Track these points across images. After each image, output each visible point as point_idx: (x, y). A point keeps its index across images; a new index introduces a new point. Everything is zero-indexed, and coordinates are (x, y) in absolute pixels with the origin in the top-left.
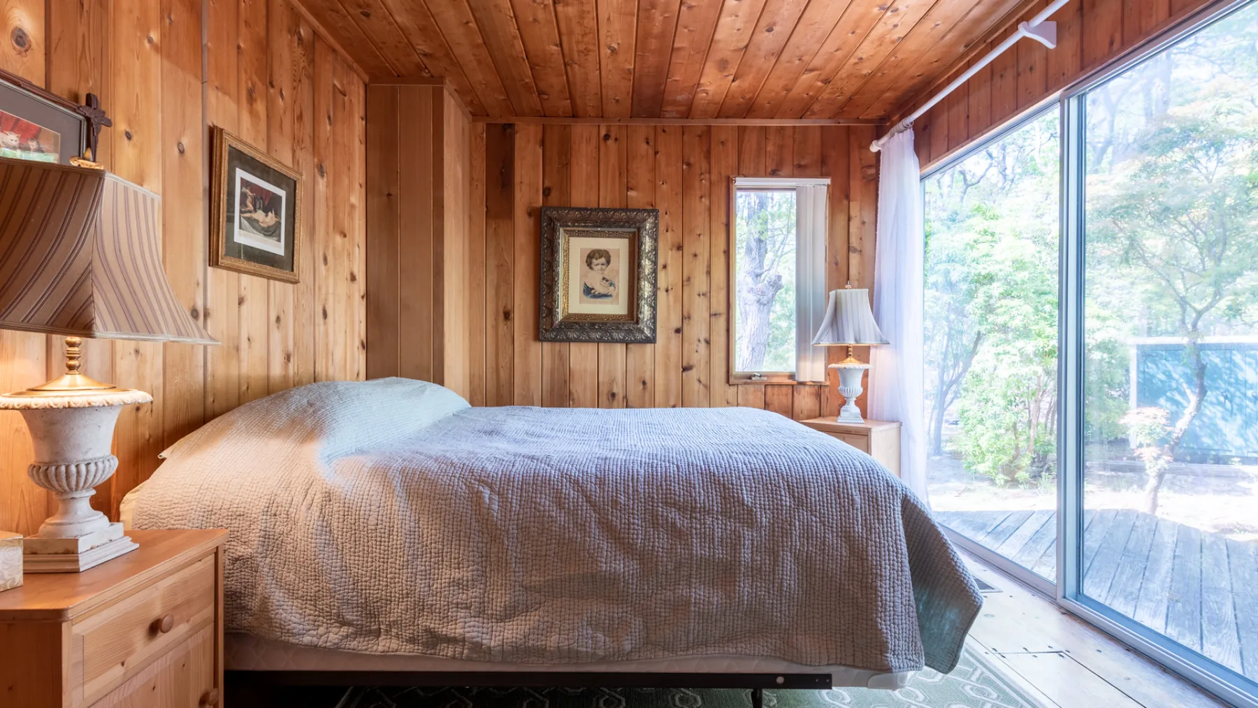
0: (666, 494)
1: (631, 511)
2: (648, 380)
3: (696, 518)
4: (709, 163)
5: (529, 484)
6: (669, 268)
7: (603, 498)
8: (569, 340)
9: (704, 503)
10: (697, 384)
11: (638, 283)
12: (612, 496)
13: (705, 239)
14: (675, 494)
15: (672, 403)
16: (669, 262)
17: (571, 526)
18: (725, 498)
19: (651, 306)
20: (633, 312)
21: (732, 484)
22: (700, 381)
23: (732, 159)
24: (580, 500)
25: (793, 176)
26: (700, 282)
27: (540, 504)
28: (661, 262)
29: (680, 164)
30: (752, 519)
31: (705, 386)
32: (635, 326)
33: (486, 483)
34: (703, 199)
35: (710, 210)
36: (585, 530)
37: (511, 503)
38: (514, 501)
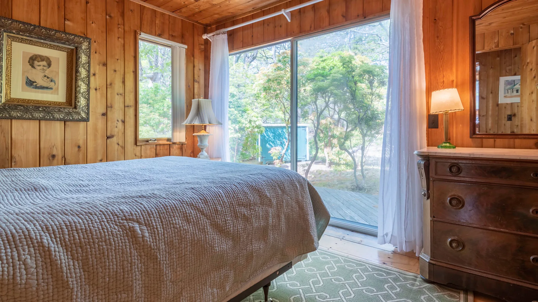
0: (238, 200)
1: (225, 213)
2: (81, 145)
3: (252, 209)
4: (124, 20)
5: (164, 213)
6: (97, 76)
7: (210, 210)
8: (11, 118)
9: (254, 201)
10: (117, 146)
11: (76, 82)
12: (214, 208)
13: (121, 62)
14: (241, 199)
15: (99, 158)
16: (97, 72)
17: (197, 231)
18: (260, 196)
19: (85, 98)
20: (71, 101)
21: (261, 189)
22: (118, 144)
23: (137, 21)
24: (198, 215)
25: (169, 39)
26: (118, 86)
27: (176, 224)
28: (92, 71)
29: (104, 14)
30: (271, 204)
31: (122, 147)
32: (74, 110)
33: (133, 220)
34: (120, 39)
35: (124, 46)
36: (205, 231)
37: (157, 228)
38: (159, 226)
